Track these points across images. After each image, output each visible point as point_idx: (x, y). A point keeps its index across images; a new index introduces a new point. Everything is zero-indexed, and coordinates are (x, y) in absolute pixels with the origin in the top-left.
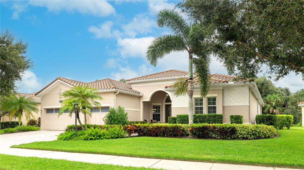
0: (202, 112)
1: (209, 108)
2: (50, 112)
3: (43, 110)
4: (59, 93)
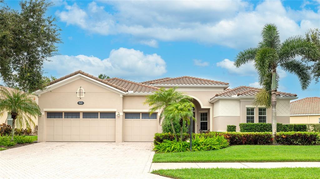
0: (253, 122)
1: (260, 118)
2: (56, 117)
3: (43, 113)
4: (78, 92)
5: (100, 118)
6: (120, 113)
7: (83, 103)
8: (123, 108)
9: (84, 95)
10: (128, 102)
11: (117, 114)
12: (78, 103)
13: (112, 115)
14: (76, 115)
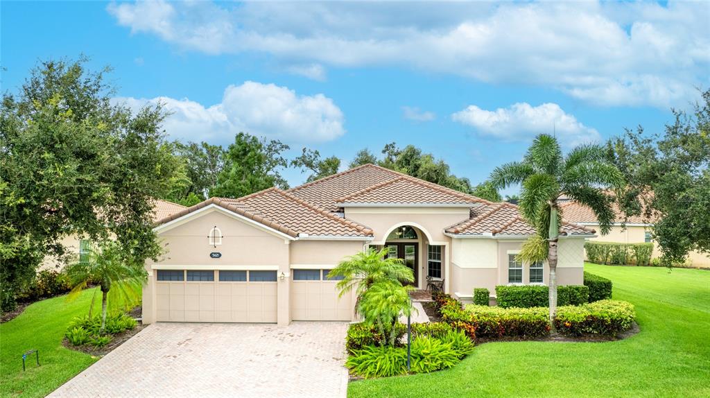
0: (519, 278)
1: (532, 271)
2: (172, 278)
3: (151, 274)
4: (210, 235)
5: (250, 280)
6: (285, 274)
7: (220, 255)
8: (291, 262)
9: (220, 241)
10: (300, 251)
11: (279, 275)
12: (211, 255)
13: (271, 276)
14: (207, 275)
